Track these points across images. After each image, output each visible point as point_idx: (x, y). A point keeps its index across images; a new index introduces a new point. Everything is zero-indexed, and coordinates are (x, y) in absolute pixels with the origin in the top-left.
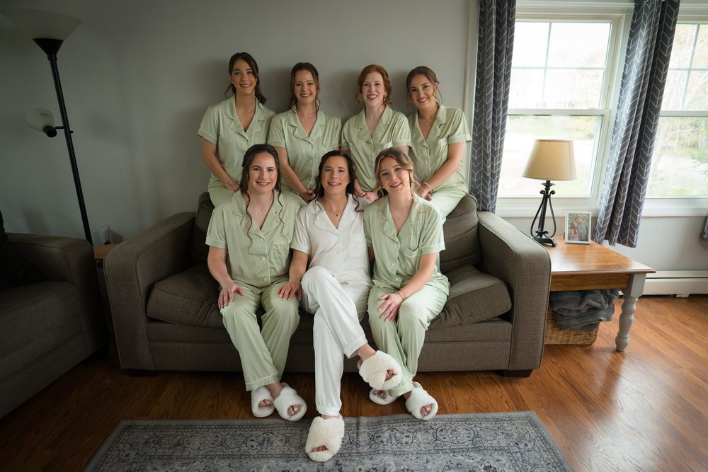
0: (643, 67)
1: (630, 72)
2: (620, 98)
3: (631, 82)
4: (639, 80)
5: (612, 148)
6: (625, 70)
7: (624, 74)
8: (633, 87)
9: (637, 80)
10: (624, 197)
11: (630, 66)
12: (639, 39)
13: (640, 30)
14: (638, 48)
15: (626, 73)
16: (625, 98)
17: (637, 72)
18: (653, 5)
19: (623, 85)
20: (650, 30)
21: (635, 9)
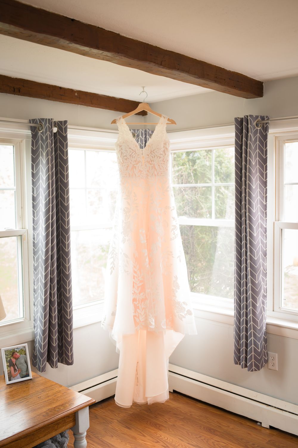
0: (49, 192)
1: (38, 195)
2: (34, 220)
3: (41, 205)
4: (48, 204)
5: (35, 269)
6: (33, 192)
7: (33, 197)
8: (44, 211)
9: (46, 204)
10: (55, 316)
11: (38, 190)
12: (41, 165)
13: (41, 157)
14: (41, 173)
15: (35, 196)
16: (38, 220)
17: (44, 195)
18: (46, 137)
19: (35, 207)
20: (48, 158)
21: (32, 137)
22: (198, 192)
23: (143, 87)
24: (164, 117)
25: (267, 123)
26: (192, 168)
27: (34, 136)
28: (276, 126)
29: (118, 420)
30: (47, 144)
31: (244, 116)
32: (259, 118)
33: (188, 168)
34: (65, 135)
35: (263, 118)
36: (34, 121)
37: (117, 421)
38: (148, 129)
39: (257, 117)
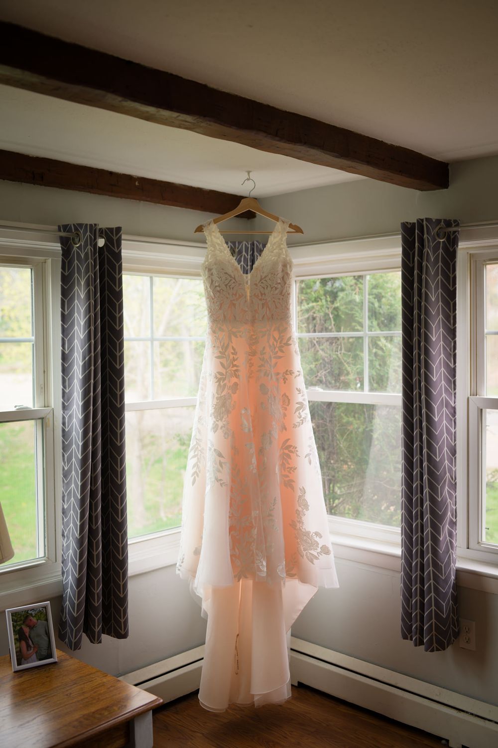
0: (90, 346)
1: (72, 351)
2: (64, 393)
3: (75, 367)
4: (87, 365)
5: (66, 474)
6: (63, 345)
7: (63, 354)
8: (81, 377)
9: (84, 366)
10: (98, 555)
11: (71, 342)
12: (76, 301)
13: (76, 287)
14: (76, 314)
15: (67, 352)
16: (71, 393)
17: (81, 352)
18: (86, 254)
19: (65, 370)
20: (89, 290)
21: (63, 255)
22: (341, 346)
23: (249, 172)
24: (283, 222)
25: (455, 232)
26: (331, 306)
27: (67, 253)
28: (470, 237)
29: (203, 734)
30: (88, 265)
31: (418, 221)
32: (442, 223)
33: (325, 307)
34: (117, 252)
35: (448, 223)
36: (66, 228)
37: (201, 735)
38: (257, 241)
39: (438, 221)
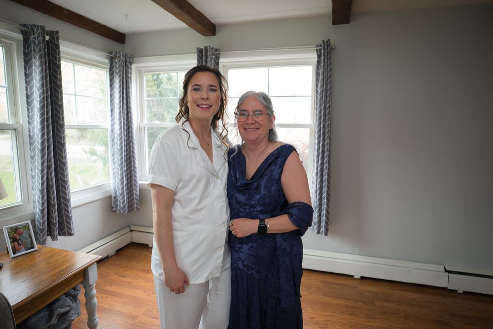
0: (43, 90)
1: (32, 93)
2: (28, 115)
3: (35, 102)
4: (42, 101)
5: (32, 158)
6: (27, 90)
7: (27, 95)
8: (38, 106)
9: (40, 101)
10: (54, 198)
11: (31, 88)
12: (34, 67)
13: (33, 59)
14: (34, 74)
15: (29, 94)
16: (33, 115)
17: (38, 94)
18: (39, 41)
19: (29, 104)
20: (42, 61)
21: (24, 41)
25: (219, 54)
27: (26, 40)
28: (224, 57)
30: (40, 48)
31: (205, 47)
32: (214, 50)
34: (57, 43)
35: (216, 50)
36: (24, 25)
39: (213, 48)
